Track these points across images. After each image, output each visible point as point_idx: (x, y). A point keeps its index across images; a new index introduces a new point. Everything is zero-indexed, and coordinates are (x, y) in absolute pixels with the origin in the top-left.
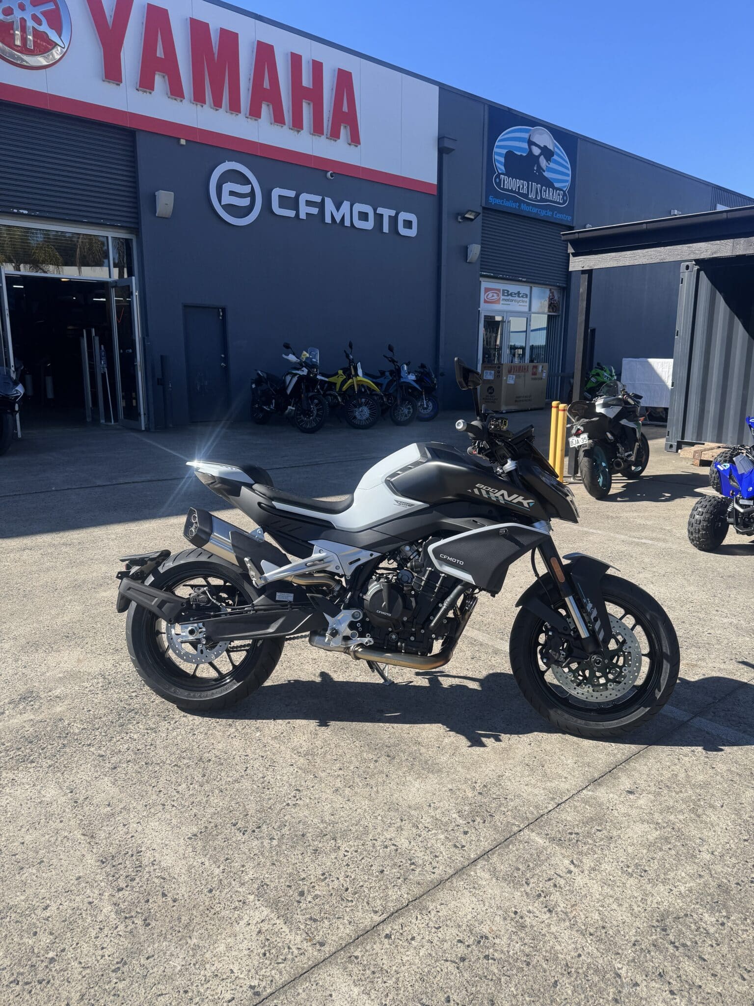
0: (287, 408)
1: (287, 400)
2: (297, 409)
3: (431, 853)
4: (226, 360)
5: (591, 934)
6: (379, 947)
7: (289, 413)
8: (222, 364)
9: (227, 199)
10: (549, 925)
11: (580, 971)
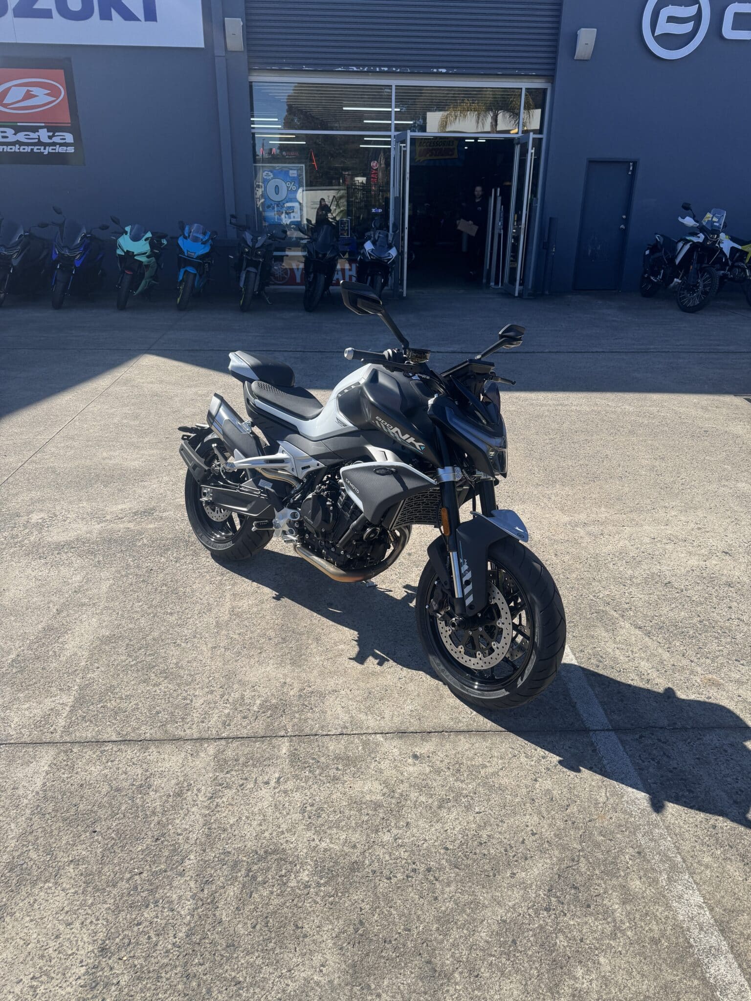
0: (673, 280)
1: (675, 271)
2: (683, 283)
3: (205, 718)
4: (626, 222)
5: (209, 829)
6: (89, 753)
7: (674, 287)
8: (622, 226)
9: (663, 27)
10: (194, 805)
11: (166, 843)
